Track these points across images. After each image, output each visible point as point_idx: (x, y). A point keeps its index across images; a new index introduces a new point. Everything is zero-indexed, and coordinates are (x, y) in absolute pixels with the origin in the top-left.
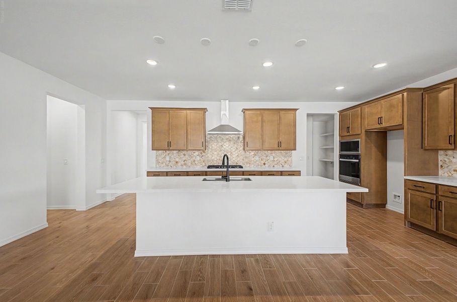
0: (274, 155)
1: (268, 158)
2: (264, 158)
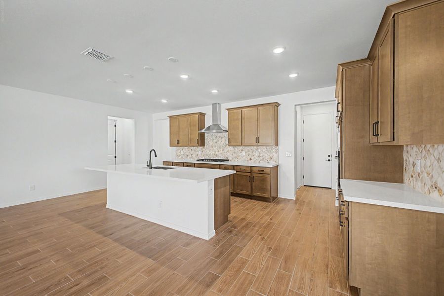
0: (259, 150)
1: (254, 153)
2: (251, 153)
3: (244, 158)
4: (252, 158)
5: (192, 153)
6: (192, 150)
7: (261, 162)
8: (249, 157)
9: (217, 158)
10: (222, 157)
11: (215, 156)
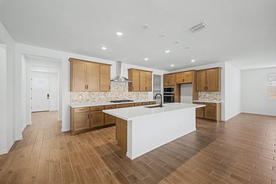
0: (141, 94)
1: (139, 95)
2: (138, 95)
3: (135, 98)
4: (138, 98)
5: (93, 97)
6: (93, 94)
7: (142, 99)
8: (137, 98)
9: (117, 100)
10: (121, 98)
11: (116, 98)
